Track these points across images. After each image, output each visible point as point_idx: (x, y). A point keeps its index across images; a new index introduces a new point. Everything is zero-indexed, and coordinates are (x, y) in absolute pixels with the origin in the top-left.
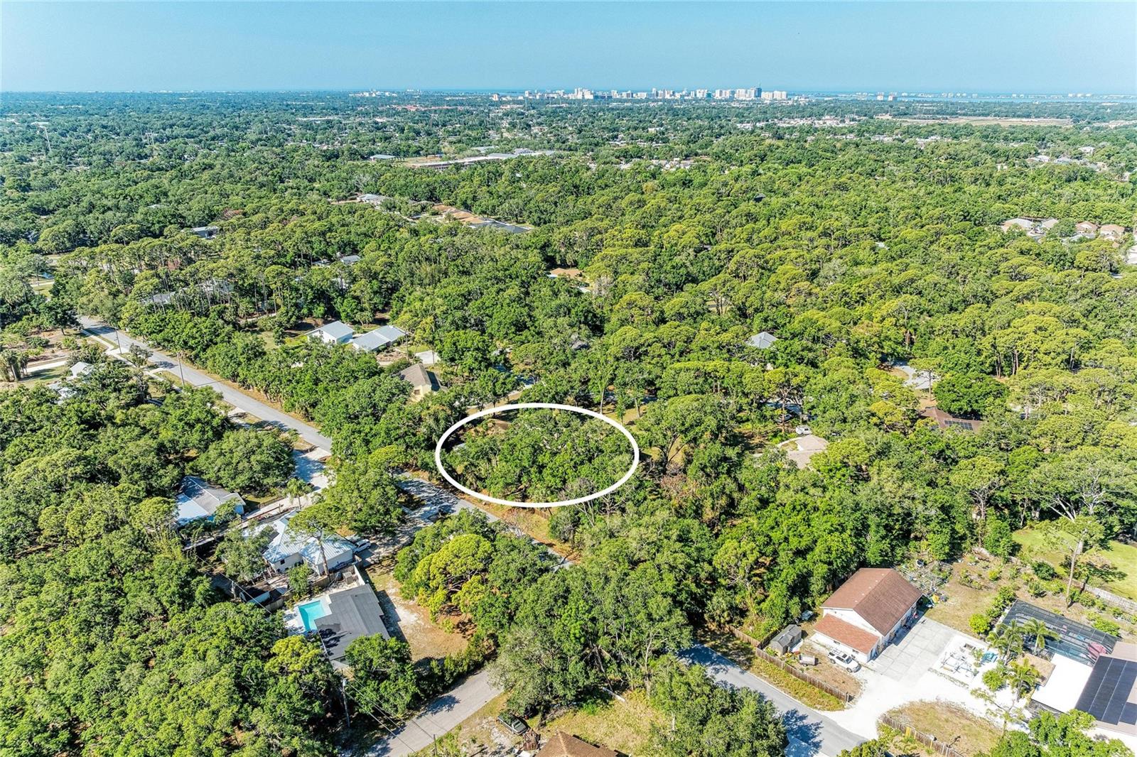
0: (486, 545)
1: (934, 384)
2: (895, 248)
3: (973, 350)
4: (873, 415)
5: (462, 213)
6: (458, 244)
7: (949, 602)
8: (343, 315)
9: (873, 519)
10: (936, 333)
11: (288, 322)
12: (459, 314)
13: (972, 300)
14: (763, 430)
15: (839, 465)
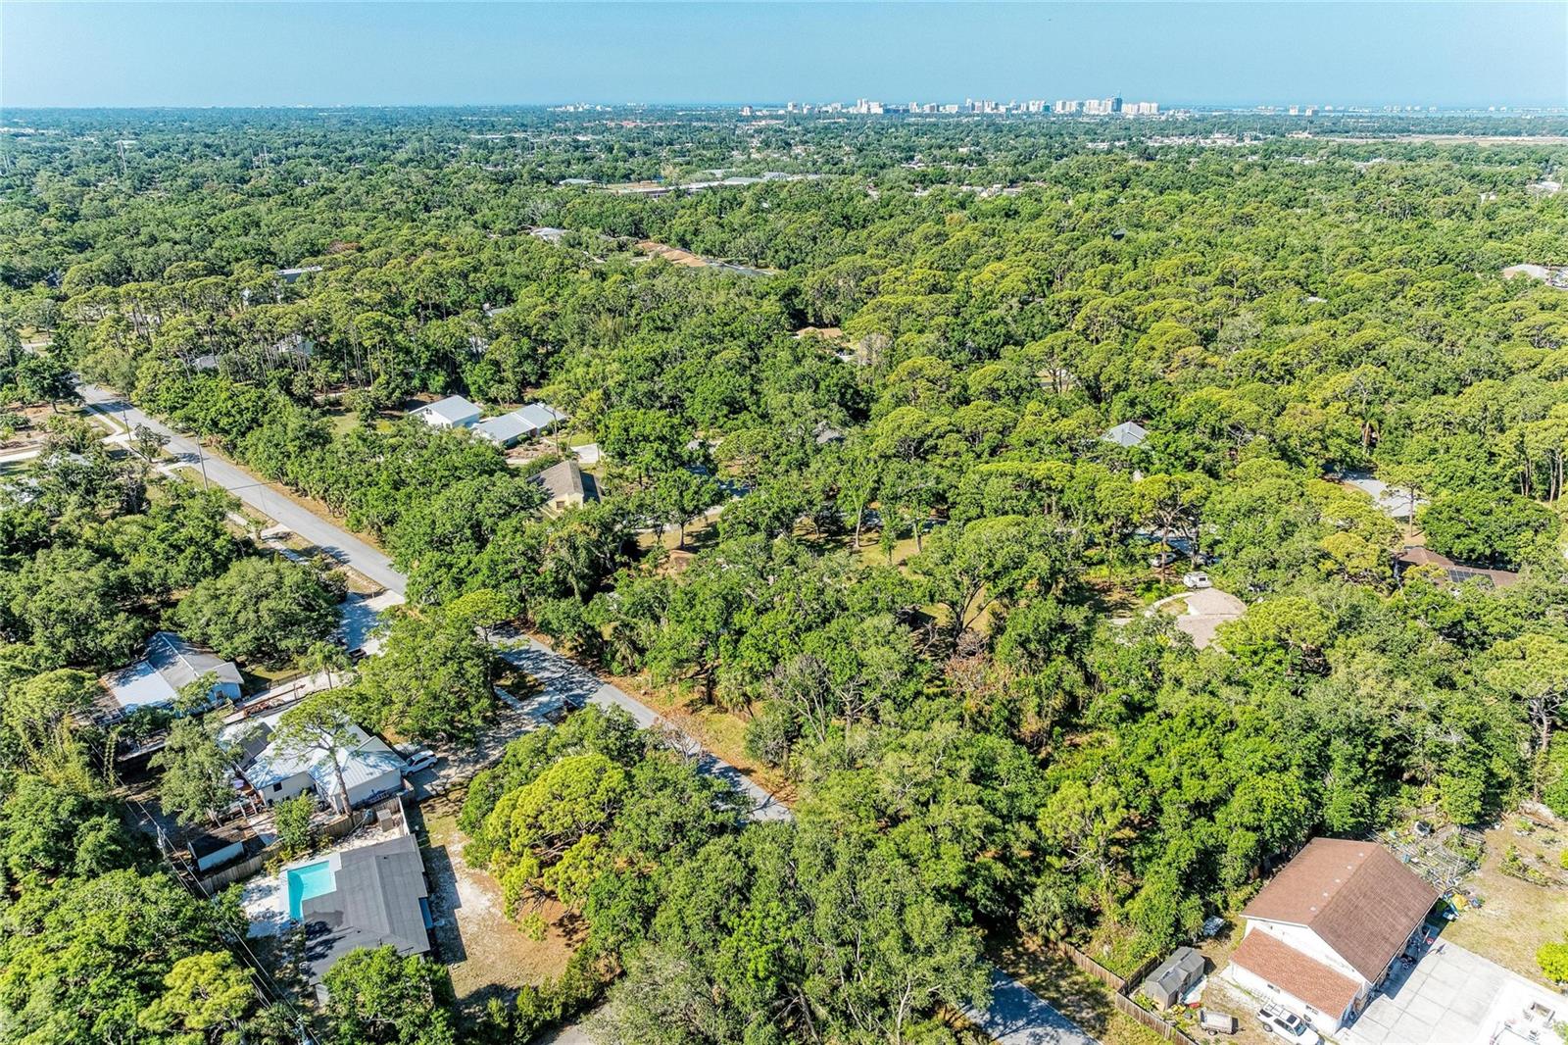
0: (615, 776)
1: (1421, 507)
2: (1337, 301)
3: (1482, 455)
4: (1326, 556)
5: (677, 253)
6: (659, 290)
7: (1487, 909)
8: (473, 389)
9: (1339, 748)
10: (1416, 427)
11: (389, 398)
12: (643, 387)
13: (1470, 378)
14: (1128, 578)
15: (1271, 643)
